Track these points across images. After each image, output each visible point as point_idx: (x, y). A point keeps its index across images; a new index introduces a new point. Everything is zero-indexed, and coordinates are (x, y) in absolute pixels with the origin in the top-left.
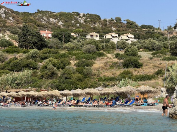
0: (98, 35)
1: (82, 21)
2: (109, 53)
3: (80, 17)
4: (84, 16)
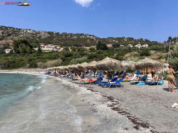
0: (132, 45)
1: (126, 40)
2: (135, 52)
3: (125, 39)
4: (127, 38)
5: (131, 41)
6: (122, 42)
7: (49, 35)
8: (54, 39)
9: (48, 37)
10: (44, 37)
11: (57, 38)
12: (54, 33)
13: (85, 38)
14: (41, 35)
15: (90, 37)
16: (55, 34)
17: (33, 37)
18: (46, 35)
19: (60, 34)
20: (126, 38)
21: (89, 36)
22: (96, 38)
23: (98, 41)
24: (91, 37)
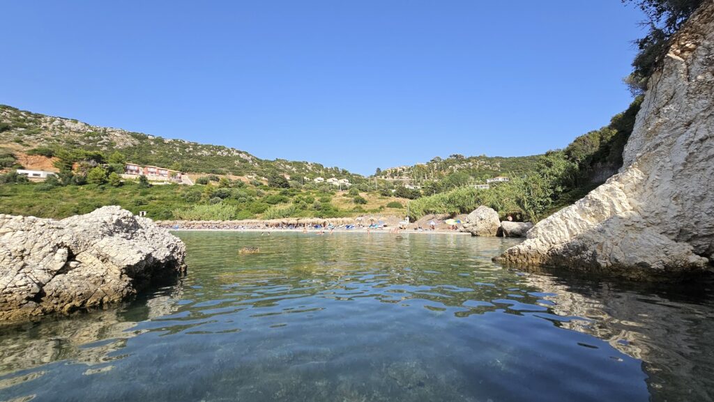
0: (323, 179)
1: (310, 168)
4: (311, 164)
5: (320, 170)
6: (303, 171)
7: (137, 142)
8: (152, 152)
9: (135, 145)
10: (122, 144)
11: (158, 150)
12: (150, 137)
13: (227, 156)
14: (112, 140)
15: (239, 156)
16: (152, 140)
17: (90, 141)
18: (128, 140)
19: (166, 142)
20: (309, 163)
21: (237, 154)
22: (252, 159)
23: (256, 164)
24: (241, 156)
